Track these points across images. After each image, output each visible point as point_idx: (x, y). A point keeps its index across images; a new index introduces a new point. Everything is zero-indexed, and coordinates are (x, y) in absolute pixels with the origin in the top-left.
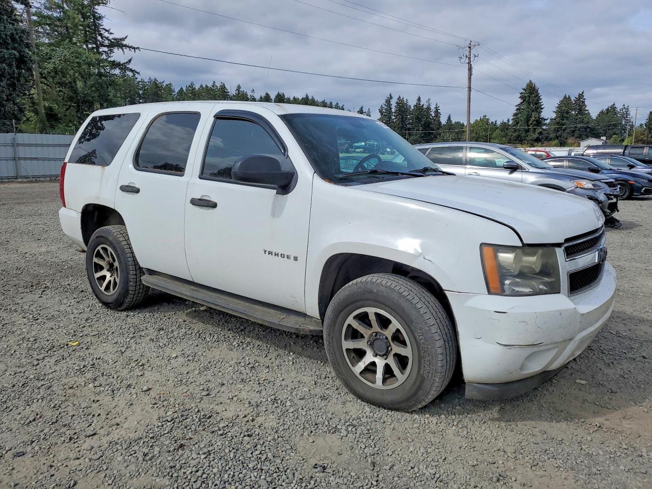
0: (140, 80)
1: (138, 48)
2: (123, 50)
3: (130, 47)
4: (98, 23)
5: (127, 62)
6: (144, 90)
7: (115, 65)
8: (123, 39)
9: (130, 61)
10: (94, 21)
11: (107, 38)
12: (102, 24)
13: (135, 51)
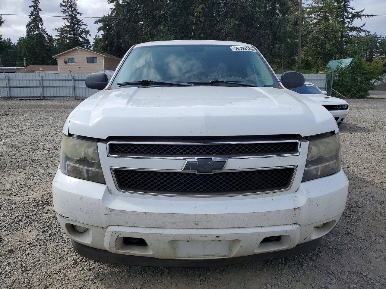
0: (379, 37)
1: (372, 15)
2: (360, 18)
3: (365, 16)
4: (347, 5)
5: (362, 26)
6: (381, 43)
7: (353, 29)
8: (362, 12)
9: (364, 25)
10: (344, 4)
11: (351, 13)
12: (349, 5)
13: (369, 18)
